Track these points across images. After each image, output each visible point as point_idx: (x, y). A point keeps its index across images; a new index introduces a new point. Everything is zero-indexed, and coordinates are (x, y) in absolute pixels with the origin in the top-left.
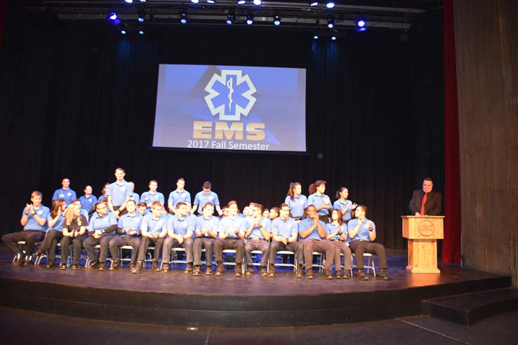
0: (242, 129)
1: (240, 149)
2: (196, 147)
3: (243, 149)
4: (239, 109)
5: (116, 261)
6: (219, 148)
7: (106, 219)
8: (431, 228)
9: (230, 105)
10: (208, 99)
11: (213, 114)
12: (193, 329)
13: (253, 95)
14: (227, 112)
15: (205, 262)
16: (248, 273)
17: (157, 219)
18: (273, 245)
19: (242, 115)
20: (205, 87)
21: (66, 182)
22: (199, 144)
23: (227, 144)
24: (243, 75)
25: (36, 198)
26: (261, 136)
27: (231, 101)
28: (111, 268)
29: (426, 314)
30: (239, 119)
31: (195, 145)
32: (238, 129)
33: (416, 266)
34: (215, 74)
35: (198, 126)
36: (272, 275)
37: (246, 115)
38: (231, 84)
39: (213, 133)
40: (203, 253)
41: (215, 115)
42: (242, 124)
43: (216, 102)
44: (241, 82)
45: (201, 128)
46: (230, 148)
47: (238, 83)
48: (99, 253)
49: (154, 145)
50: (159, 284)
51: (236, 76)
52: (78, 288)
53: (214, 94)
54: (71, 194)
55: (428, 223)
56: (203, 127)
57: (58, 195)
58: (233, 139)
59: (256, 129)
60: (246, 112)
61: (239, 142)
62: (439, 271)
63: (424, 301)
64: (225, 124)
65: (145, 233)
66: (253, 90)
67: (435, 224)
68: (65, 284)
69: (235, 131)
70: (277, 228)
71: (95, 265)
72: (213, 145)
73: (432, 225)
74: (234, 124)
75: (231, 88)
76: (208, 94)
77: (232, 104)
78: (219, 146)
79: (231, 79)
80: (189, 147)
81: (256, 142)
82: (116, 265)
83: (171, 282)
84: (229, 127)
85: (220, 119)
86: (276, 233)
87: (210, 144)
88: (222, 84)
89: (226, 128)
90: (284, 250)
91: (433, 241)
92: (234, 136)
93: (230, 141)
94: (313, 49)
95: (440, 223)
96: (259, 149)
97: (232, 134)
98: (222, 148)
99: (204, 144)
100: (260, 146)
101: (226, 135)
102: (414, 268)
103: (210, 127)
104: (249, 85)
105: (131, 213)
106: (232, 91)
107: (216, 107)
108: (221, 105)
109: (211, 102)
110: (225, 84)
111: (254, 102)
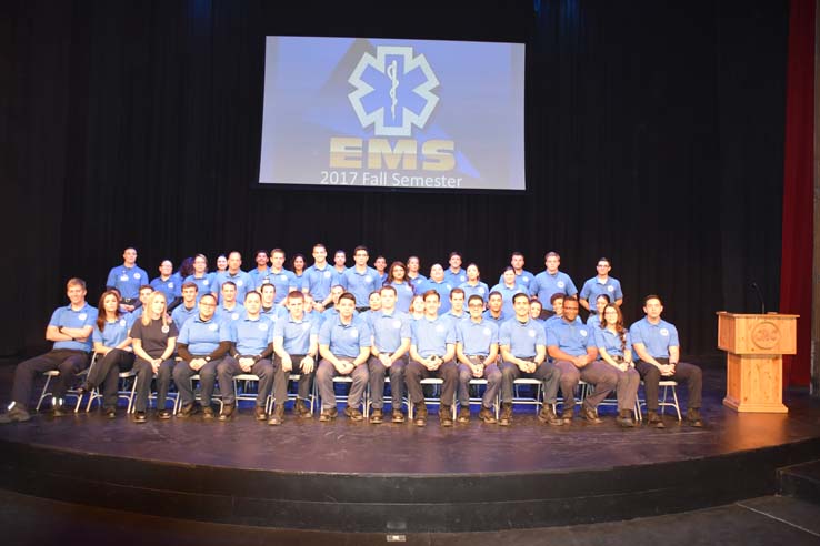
0: (414, 151)
1: (412, 185)
2: (335, 183)
3: (417, 185)
4: (409, 117)
5: (228, 401)
6: (376, 184)
7: (213, 327)
8: (774, 335)
9: (393, 109)
10: (354, 98)
11: (364, 126)
12: (396, 538)
14: (388, 122)
16: (463, 420)
18: (507, 371)
19: (414, 126)
20: (349, 77)
21: (131, 254)
22: (341, 178)
23: (390, 178)
24: (415, 56)
25: (75, 290)
26: (448, 164)
27: (395, 101)
29: (784, 493)
30: (409, 134)
31: (334, 180)
32: (408, 152)
33: (746, 399)
34: (366, 54)
35: (337, 147)
36: (505, 422)
38: (394, 71)
39: (365, 157)
41: (368, 127)
42: (414, 143)
43: (370, 103)
44: (412, 68)
45: (343, 150)
46: (395, 185)
47: (406, 70)
51: (403, 57)
52: (181, 468)
53: (365, 89)
54: (139, 275)
55: (769, 328)
56: (347, 148)
57: (117, 277)
58: (400, 168)
59: (439, 151)
60: (421, 121)
61: (409, 173)
62: (786, 410)
63: (781, 470)
64: (386, 140)
66: (433, 82)
67: (781, 329)
69: (403, 156)
70: (509, 335)
71: (191, 410)
72: (364, 179)
73: (777, 330)
74: (400, 143)
75: (394, 78)
76: (354, 89)
77: (396, 107)
78: (375, 182)
79: (395, 63)
80: (323, 183)
81: (440, 174)
82: (228, 409)
84: (393, 148)
85: (377, 134)
86: (508, 347)
87: (360, 176)
88: (379, 72)
89: (388, 150)
90: (524, 378)
91: (776, 358)
92: (401, 164)
93: (394, 171)
94: (536, 9)
95: (791, 328)
96: (445, 186)
97: (398, 160)
98: (381, 185)
99: (349, 177)
100: (446, 181)
101: (387, 161)
102: (742, 404)
103: (358, 149)
104: (426, 74)
105: (253, 314)
106: (396, 83)
107: (368, 113)
108: (377, 108)
109: (360, 104)
110: (383, 72)
111: (435, 103)
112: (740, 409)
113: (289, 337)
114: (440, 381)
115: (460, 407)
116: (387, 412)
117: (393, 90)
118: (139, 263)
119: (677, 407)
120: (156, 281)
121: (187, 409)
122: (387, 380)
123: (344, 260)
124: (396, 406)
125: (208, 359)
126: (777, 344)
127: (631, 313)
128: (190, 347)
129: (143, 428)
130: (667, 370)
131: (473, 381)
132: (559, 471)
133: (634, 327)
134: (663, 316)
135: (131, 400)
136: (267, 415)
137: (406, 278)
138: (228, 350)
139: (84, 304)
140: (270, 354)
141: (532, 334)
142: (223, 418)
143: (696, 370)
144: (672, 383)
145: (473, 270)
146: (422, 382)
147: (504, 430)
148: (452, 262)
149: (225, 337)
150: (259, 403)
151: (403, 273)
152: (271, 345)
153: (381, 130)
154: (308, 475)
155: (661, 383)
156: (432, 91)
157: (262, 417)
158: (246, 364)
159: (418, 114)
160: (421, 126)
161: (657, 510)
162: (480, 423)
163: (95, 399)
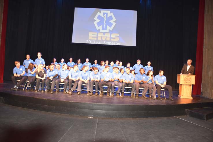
0: (109, 36)
1: (108, 44)
2: (90, 43)
3: (110, 44)
4: (108, 27)
6: (100, 44)
7: (54, 72)
9: (104, 26)
10: (95, 23)
11: (97, 29)
12: (91, 117)
14: (103, 29)
15: (95, 91)
16: (112, 96)
17: (76, 72)
18: (123, 84)
19: (109, 30)
22: (91, 42)
24: (110, 13)
26: (118, 39)
27: (105, 24)
28: (56, 92)
29: (187, 115)
30: (108, 32)
31: (90, 42)
32: (108, 36)
33: (182, 95)
34: (98, 12)
35: (91, 34)
36: (122, 96)
38: (105, 16)
39: (97, 37)
40: (94, 87)
42: (109, 34)
44: (110, 16)
45: (92, 35)
46: (104, 44)
47: (108, 17)
48: (51, 86)
49: (72, 42)
50: (76, 99)
51: (107, 13)
53: (98, 21)
55: (189, 78)
59: (115, 36)
60: (111, 29)
61: (108, 41)
62: (192, 98)
63: (186, 110)
64: (103, 33)
65: (70, 78)
66: (114, 19)
67: (192, 78)
68: (37, 98)
70: (125, 77)
72: (97, 42)
73: (190, 78)
74: (106, 34)
75: (105, 18)
76: (95, 21)
79: (105, 15)
80: (87, 43)
81: (115, 42)
82: (58, 91)
83: (81, 98)
84: (104, 35)
85: (100, 31)
87: (96, 42)
89: (102, 35)
90: (127, 86)
91: (190, 85)
93: (104, 41)
94: (141, 2)
95: (194, 78)
96: (116, 45)
97: (105, 38)
98: (101, 44)
99: (93, 42)
100: (117, 44)
101: (103, 38)
102: (182, 96)
103: (96, 35)
104: (113, 17)
106: (105, 19)
107: (98, 26)
109: (96, 24)
110: (102, 17)
111: (115, 24)
112: (181, 98)
114: (107, 86)
115: (112, 93)
117: (105, 21)
119: (165, 96)
124: (96, 92)
126: (191, 82)
127: (156, 73)
131: (115, 87)
145: (121, 63)
152: (68, 76)
154: (71, 102)
155: (161, 90)
156: (114, 22)
157: (65, 92)
158: (62, 80)
159: (111, 27)
161: (154, 116)
162: (116, 97)
163: (28, 87)
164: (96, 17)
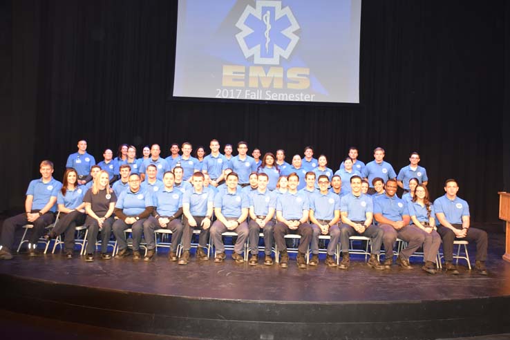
0: (281, 75)
1: (279, 99)
2: (226, 97)
3: (283, 100)
4: (278, 50)
5: (150, 248)
6: (254, 98)
7: (140, 197)
9: (267, 45)
10: (240, 38)
11: (246, 57)
13: (295, 33)
14: (263, 54)
19: (281, 58)
21: (82, 145)
22: (230, 93)
23: (264, 94)
24: (283, 7)
25: (46, 169)
26: (305, 84)
27: (268, 40)
30: (278, 63)
31: (225, 95)
32: (276, 76)
34: (249, 6)
35: (228, 71)
37: (286, 57)
38: (268, 18)
39: (247, 80)
41: (249, 58)
42: (281, 69)
43: (250, 41)
44: (281, 16)
45: (231, 74)
46: (267, 99)
47: (277, 18)
49: (174, 95)
51: (274, 8)
52: (117, 293)
53: (247, 31)
54: (89, 159)
56: (234, 73)
57: (73, 161)
58: (271, 88)
59: (298, 75)
60: (286, 54)
61: (278, 91)
64: (262, 68)
66: (295, 26)
69: (273, 79)
71: (125, 253)
72: (246, 94)
74: (271, 69)
75: (268, 23)
76: (240, 31)
77: (269, 44)
79: (268, 12)
80: (217, 97)
81: (298, 92)
82: (151, 253)
84: (266, 74)
85: (255, 63)
86: (346, 213)
87: (243, 93)
88: (257, 18)
89: (262, 74)
92: (272, 84)
93: (267, 89)
96: (302, 100)
97: (270, 82)
98: (258, 99)
99: (236, 93)
100: (303, 97)
101: (262, 82)
103: (242, 73)
104: (291, 21)
105: (169, 187)
106: (269, 27)
107: (249, 48)
108: (256, 45)
109: (243, 41)
110: (261, 19)
111: (297, 41)
113: (193, 203)
115: (312, 255)
116: (261, 257)
117: (267, 32)
118: (89, 151)
119: (468, 259)
120: (101, 164)
121: (122, 253)
122: (261, 235)
123: (231, 151)
124: (267, 253)
125: (138, 218)
127: (435, 191)
128: (125, 211)
129: (91, 265)
130: (461, 233)
132: (383, 302)
133: (437, 201)
134: (459, 194)
135: (83, 246)
136: (177, 257)
137: (274, 164)
138: (151, 212)
139: (51, 178)
140: (180, 215)
141: (364, 204)
142: (147, 259)
143: (483, 234)
144: (465, 243)
145: (323, 159)
146: (286, 236)
147: (342, 272)
148: (306, 153)
149: (149, 203)
150: (172, 250)
151: (272, 161)
152: (181, 209)
153: (258, 60)
154: (205, 301)
157: (174, 259)
158: (163, 222)
159: (285, 49)
160: (287, 58)
162: (326, 267)
163: (58, 245)
164: (240, 19)
